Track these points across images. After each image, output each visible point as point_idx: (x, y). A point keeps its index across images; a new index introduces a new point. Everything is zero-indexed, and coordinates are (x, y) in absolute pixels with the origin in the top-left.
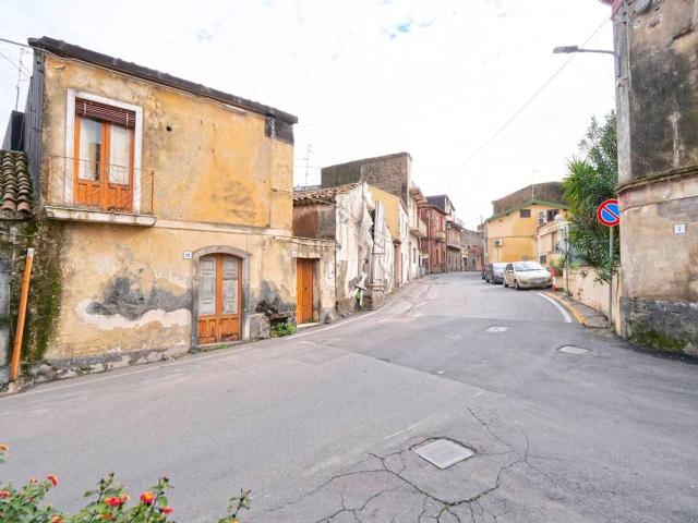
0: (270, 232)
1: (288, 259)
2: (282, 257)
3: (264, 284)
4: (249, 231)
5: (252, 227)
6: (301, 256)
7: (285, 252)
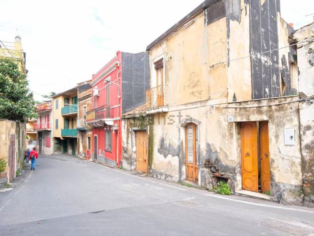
0: (210, 103)
1: (225, 124)
2: (219, 122)
3: (208, 145)
4: (199, 105)
5: (201, 102)
6: (239, 120)
7: (222, 118)
